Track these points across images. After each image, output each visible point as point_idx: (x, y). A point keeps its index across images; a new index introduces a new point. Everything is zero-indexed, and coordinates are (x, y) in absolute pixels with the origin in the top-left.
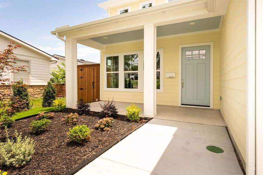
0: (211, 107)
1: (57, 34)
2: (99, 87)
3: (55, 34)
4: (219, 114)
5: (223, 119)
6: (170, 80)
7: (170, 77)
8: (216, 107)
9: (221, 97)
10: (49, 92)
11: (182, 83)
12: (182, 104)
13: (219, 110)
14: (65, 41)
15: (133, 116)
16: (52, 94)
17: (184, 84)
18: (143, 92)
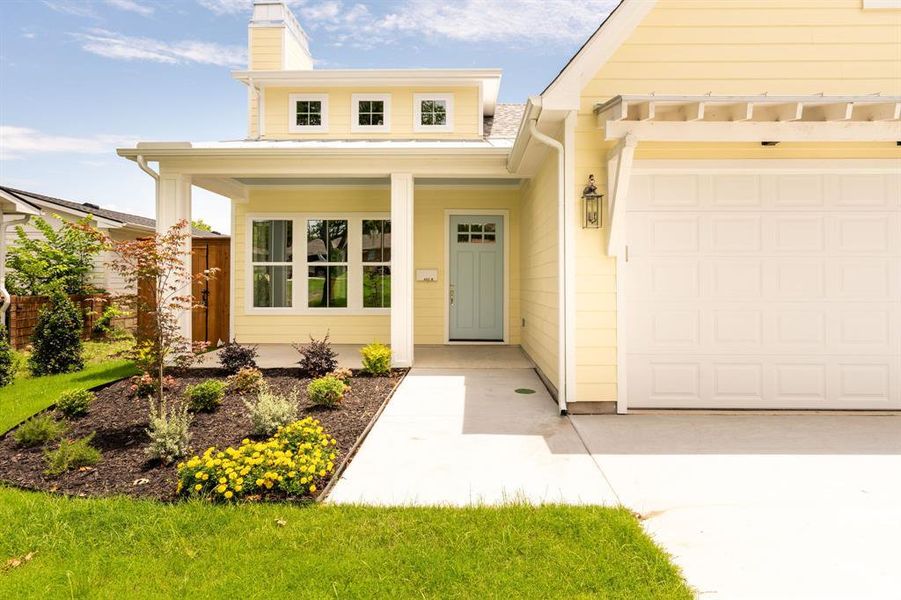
0: (506, 342)
1: (140, 158)
2: (228, 305)
3: (134, 158)
4: (521, 351)
5: (528, 358)
6: (426, 284)
7: (426, 280)
8: (516, 341)
9: (524, 320)
10: (62, 326)
11: (451, 293)
12: (451, 340)
13: (520, 347)
14: (158, 179)
15: (379, 365)
16: (71, 329)
17: (455, 294)
18: (390, 316)
